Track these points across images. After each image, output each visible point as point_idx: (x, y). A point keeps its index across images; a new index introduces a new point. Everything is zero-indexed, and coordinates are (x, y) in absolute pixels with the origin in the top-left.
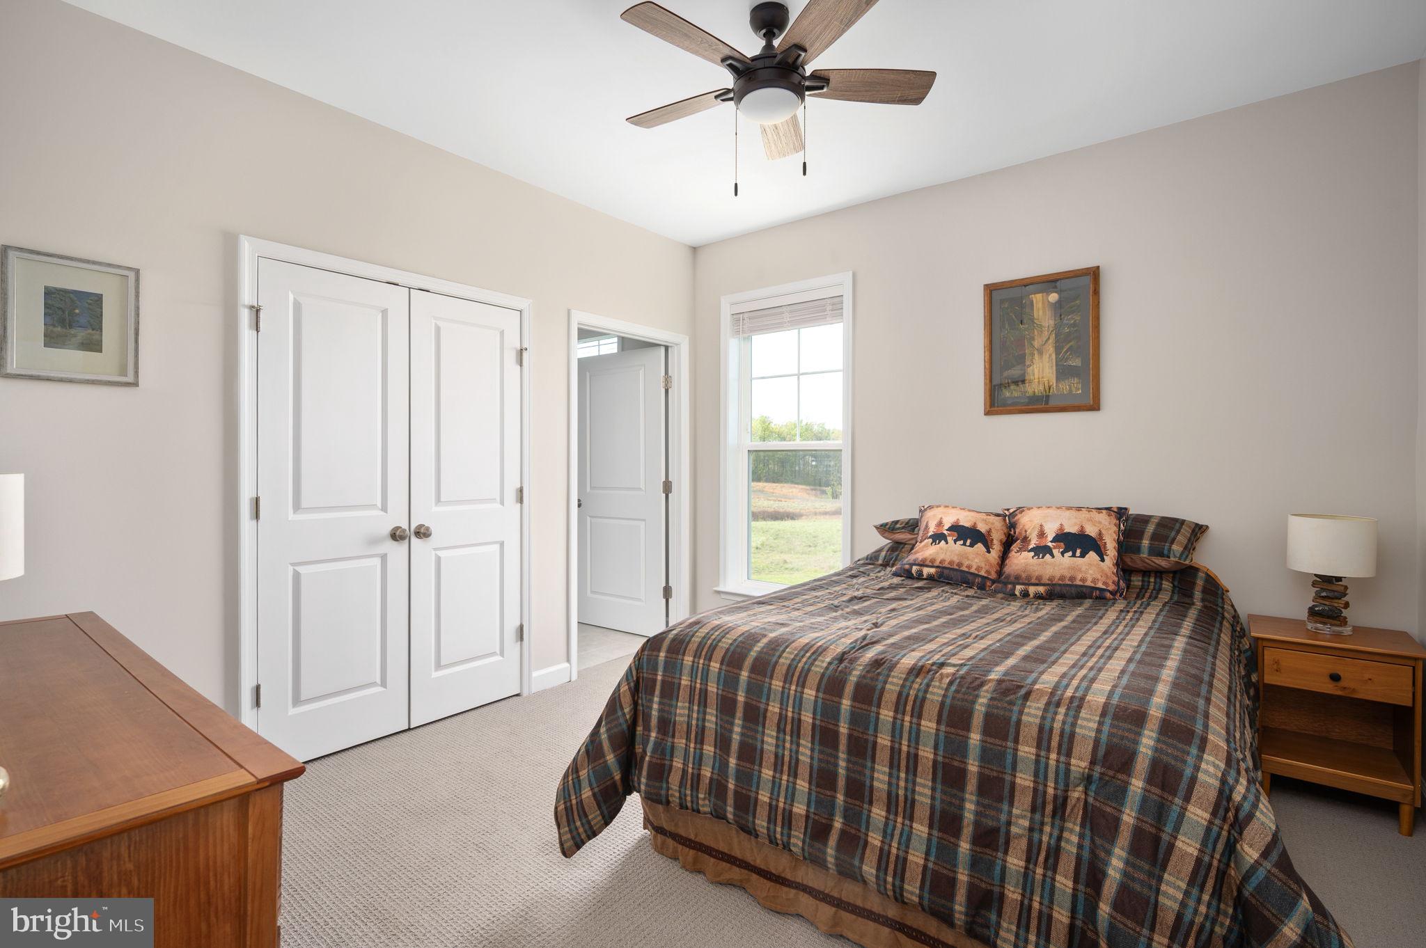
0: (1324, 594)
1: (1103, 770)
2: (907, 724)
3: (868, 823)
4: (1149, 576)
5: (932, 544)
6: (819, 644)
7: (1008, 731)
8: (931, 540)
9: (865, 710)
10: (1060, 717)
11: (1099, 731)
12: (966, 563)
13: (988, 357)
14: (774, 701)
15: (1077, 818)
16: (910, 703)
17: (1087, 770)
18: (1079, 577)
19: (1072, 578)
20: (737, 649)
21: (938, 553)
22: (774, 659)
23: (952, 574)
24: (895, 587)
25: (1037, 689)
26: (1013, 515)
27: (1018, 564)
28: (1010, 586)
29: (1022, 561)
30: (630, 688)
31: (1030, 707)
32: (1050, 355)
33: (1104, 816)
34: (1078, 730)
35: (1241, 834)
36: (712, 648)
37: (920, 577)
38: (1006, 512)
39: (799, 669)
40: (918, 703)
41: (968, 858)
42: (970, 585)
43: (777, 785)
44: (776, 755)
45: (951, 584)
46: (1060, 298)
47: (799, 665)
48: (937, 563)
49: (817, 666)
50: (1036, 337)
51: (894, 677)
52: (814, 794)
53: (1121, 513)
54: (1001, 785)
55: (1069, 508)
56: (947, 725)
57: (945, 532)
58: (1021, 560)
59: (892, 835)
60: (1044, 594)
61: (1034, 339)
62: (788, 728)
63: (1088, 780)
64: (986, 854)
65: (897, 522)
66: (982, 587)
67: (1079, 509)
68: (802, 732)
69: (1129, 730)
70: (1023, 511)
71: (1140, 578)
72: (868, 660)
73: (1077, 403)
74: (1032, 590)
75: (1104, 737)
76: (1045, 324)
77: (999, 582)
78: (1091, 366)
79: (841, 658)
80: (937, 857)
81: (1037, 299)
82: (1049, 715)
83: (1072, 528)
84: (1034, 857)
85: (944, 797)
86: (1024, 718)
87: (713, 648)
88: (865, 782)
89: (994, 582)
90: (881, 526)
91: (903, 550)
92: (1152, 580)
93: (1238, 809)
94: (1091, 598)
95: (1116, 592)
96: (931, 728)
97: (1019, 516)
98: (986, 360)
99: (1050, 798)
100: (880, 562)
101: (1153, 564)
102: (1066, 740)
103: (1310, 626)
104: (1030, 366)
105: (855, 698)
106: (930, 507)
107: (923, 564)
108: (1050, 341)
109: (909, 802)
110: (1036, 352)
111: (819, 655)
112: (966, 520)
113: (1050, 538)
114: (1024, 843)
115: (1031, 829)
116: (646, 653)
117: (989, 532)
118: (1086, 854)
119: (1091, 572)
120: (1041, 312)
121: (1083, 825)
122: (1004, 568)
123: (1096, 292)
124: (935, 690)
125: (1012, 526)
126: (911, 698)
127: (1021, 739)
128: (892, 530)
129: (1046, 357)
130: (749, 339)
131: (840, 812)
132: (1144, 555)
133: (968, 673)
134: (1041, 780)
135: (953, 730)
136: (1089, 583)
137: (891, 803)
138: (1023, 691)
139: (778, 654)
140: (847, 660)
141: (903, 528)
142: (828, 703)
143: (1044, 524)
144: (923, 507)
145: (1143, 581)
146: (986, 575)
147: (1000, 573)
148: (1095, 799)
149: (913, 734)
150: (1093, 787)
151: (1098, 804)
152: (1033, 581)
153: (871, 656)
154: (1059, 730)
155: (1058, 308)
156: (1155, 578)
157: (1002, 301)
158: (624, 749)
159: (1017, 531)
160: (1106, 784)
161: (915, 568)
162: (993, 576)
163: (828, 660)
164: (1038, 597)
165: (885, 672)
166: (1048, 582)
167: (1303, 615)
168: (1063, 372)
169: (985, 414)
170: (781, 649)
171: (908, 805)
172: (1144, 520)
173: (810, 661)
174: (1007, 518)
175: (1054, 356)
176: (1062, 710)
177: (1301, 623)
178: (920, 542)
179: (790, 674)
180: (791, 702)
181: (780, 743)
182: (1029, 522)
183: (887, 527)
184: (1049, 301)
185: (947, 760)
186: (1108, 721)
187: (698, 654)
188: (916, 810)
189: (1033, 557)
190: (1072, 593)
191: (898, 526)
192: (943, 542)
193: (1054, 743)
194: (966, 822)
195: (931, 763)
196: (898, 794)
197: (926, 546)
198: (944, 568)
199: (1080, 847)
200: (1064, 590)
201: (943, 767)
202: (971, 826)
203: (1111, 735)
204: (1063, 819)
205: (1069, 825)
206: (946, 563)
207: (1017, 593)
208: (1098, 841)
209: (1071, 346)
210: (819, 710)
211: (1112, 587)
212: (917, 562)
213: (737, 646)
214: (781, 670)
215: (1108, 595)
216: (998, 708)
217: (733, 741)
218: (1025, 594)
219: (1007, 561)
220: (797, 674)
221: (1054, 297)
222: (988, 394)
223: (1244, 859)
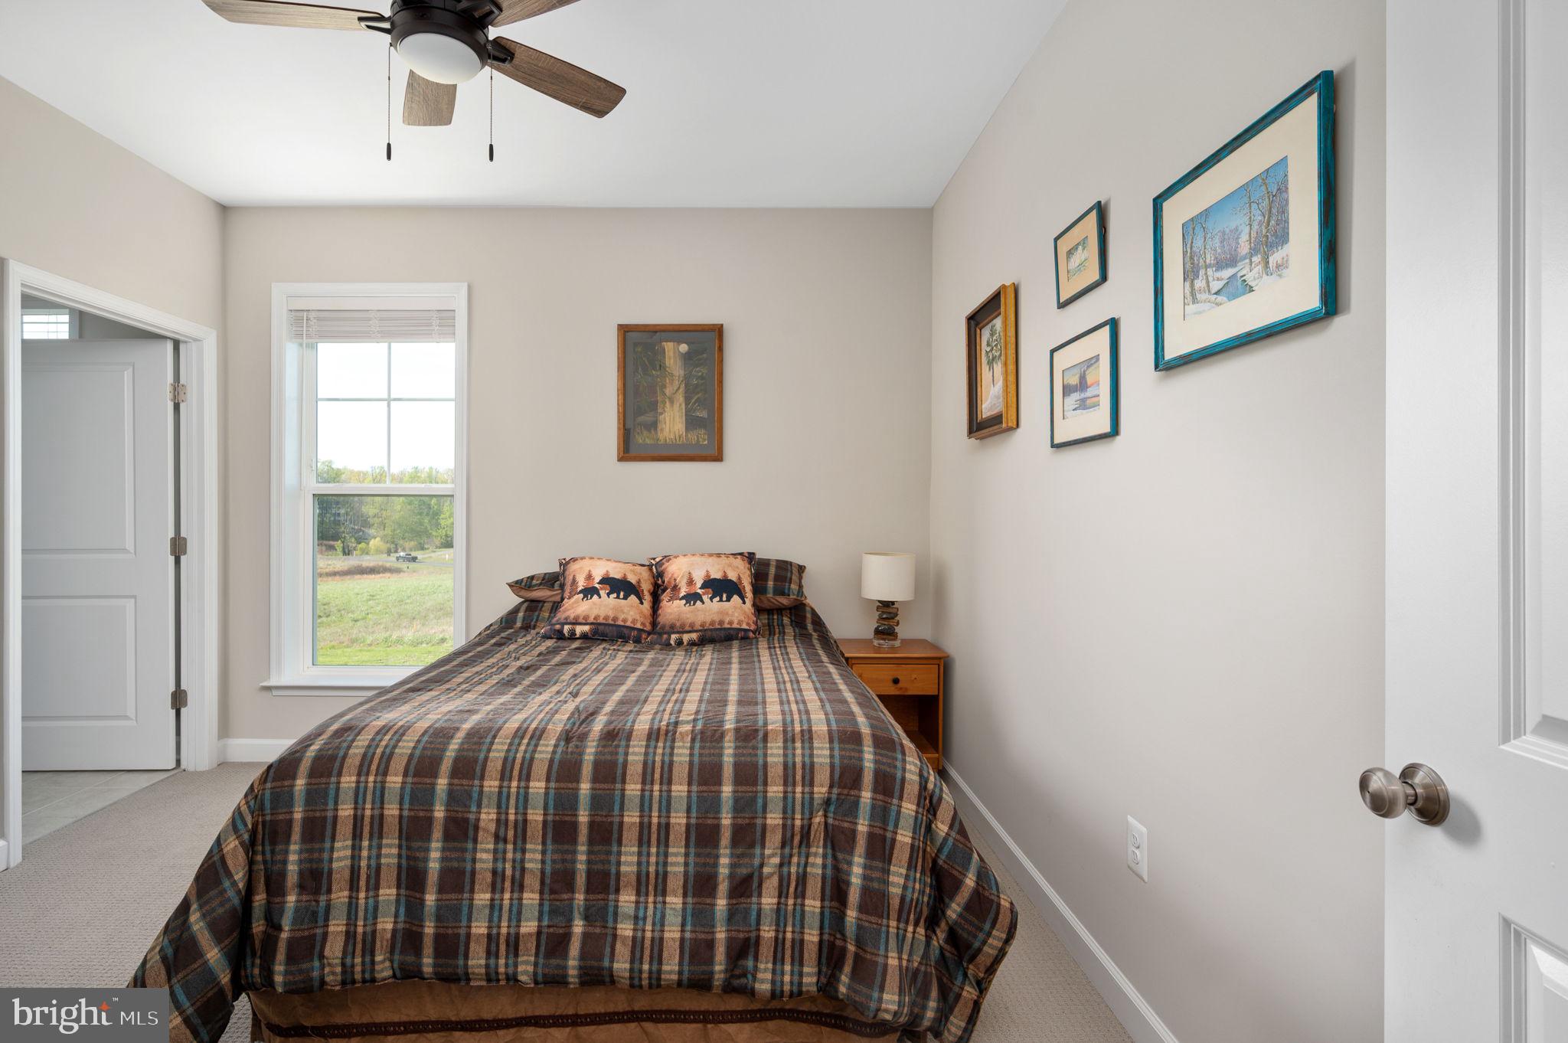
0: (884, 616)
1: (839, 790)
2: (656, 794)
3: (616, 914)
4: (773, 615)
5: (583, 599)
6: (533, 726)
7: (757, 775)
8: (581, 595)
9: (608, 789)
10: (799, 752)
11: (832, 756)
12: (622, 617)
13: (621, 402)
14: (488, 806)
15: (819, 841)
16: (658, 771)
17: (826, 795)
18: (727, 621)
19: (721, 622)
20: (426, 752)
21: (591, 609)
22: (482, 756)
23: (607, 630)
24: (554, 652)
25: (772, 730)
26: (659, 564)
27: (671, 613)
28: (665, 636)
29: (675, 610)
30: (242, 844)
31: (771, 748)
32: (680, 405)
33: (843, 832)
34: (815, 760)
35: (935, 815)
36: (385, 757)
37: (572, 637)
38: (652, 561)
39: (518, 761)
40: (666, 769)
41: (725, 914)
42: (625, 639)
43: (497, 908)
44: (494, 872)
45: (606, 640)
46: (689, 349)
47: (518, 756)
48: (591, 620)
49: (540, 752)
50: (667, 385)
51: (634, 746)
52: (546, 904)
53: (750, 557)
54: (753, 830)
55: (711, 555)
56: (699, 784)
57: (597, 586)
58: (673, 609)
59: (645, 918)
60: (697, 641)
61: (665, 387)
62: (511, 834)
63: (827, 802)
64: (741, 903)
65: (532, 578)
66: (637, 641)
67: (719, 555)
68: (529, 833)
69: (853, 750)
70: (670, 559)
71: (766, 617)
72: (598, 734)
73: (704, 453)
74: (686, 638)
75: (837, 761)
76: (676, 373)
77: (655, 634)
78: (716, 418)
79: (567, 737)
80: (694, 925)
81: (669, 347)
82: (790, 752)
83: (716, 575)
84: (785, 891)
85: (698, 860)
86: (769, 759)
87: (387, 758)
88: (610, 870)
89: (649, 633)
90: (517, 582)
91: (543, 609)
92: (775, 617)
93: (931, 797)
94: (737, 639)
95: (756, 631)
96: (681, 791)
97: (666, 564)
98: (620, 404)
99: (797, 829)
100: (519, 624)
101: (776, 602)
102: (807, 771)
103: (876, 642)
104: (662, 413)
105: (595, 779)
106: (574, 560)
107: (576, 622)
108: (681, 390)
109: (661, 877)
110: (667, 400)
111: (540, 738)
112: (616, 572)
113: (699, 585)
114: (775, 880)
115: (781, 865)
116: (269, 785)
117: (639, 582)
118: (829, 872)
119: (736, 614)
120: (672, 361)
121: (825, 847)
122: (657, 618)
123: (721, 349)
124: (680, 751)
125: (661, 575)
126: (658, 765)
127: (769, 780)
128: (529, 587)
129: (676, 406)
130: (313, 347)
131: (580, 913)
132: (770, 595)
133: (705, 725)
134: (789, 815)
135: (705, 788)
136: (735, 626)
137: (641, 885)
138: (761, 735)
139: (485, 748)
140: (574, 739)
141: (541, 584)
142: (563, 792)
143: (692, 572)
144: (564, 559)
145: (768, 619)
146: (642, 628)
147: (654, 624)
148: (835, 819)
149: (664, 803)
150: (832, 808)
151: (837, 823)
152: (687, 628)
153: (600, 728)
154: (801, 764)
155: (687, 358)
156: (778, 615)
157: (636, 345)
158: (235, 934)
159: (666, 580)
160: (842, 803)
161: (566, 628)
162: (648, 628)
163: (553, 742)
164: (692, 644)
165: (623, 743)
166: (700, 628)
167: (870, 634)
168: (692, 422)
169: (618, 461)
170: (488, 740)
171: (660, 881)
172: (765, 563)
173: (531, 748)
174: (654, 567)
175: (683, 406)
176: (798, 745)
177: (870, 641)
178: (569, 598)
179: (508, 769)
180: (512, 802)
181: (498, 855)
182: (677, 570)
183: (523, 584)
184: (679, 352)
185: (701, 821)
186: (836, 745)
187: (365, 769)
188: (668, 883)
189: (685, 605)
190: (721, 637)
191: (534, 582)
192: (595, 597)
193: (799, 777)
194: (721, 878)
195: (684, 829)
196: (648, 872)
197: (576, 602)
198: (600, 624)
199: (824, 866)
200: (715, 634)
201: (697, 829)
202: (727, 881)
203: (842, 757)
204: (808, 846)
205: (813, 850)
206: (601, 618)
207: (672, 642)
208: (840, 856)
209: (698, 398)
210: (551, 803)
211: (753, 627)
212: (568, 621)
213: (424, 748)
214: (495, 766)
215: (751, 635)
216: (744, 755)
217: (431, 871)
218: (680, 643)
219: (660, 611)
220: (517, 767)
221: (684, 348)
222: (622, 439)
223: (937, 834)
